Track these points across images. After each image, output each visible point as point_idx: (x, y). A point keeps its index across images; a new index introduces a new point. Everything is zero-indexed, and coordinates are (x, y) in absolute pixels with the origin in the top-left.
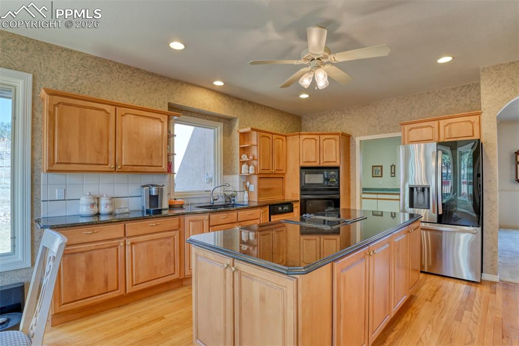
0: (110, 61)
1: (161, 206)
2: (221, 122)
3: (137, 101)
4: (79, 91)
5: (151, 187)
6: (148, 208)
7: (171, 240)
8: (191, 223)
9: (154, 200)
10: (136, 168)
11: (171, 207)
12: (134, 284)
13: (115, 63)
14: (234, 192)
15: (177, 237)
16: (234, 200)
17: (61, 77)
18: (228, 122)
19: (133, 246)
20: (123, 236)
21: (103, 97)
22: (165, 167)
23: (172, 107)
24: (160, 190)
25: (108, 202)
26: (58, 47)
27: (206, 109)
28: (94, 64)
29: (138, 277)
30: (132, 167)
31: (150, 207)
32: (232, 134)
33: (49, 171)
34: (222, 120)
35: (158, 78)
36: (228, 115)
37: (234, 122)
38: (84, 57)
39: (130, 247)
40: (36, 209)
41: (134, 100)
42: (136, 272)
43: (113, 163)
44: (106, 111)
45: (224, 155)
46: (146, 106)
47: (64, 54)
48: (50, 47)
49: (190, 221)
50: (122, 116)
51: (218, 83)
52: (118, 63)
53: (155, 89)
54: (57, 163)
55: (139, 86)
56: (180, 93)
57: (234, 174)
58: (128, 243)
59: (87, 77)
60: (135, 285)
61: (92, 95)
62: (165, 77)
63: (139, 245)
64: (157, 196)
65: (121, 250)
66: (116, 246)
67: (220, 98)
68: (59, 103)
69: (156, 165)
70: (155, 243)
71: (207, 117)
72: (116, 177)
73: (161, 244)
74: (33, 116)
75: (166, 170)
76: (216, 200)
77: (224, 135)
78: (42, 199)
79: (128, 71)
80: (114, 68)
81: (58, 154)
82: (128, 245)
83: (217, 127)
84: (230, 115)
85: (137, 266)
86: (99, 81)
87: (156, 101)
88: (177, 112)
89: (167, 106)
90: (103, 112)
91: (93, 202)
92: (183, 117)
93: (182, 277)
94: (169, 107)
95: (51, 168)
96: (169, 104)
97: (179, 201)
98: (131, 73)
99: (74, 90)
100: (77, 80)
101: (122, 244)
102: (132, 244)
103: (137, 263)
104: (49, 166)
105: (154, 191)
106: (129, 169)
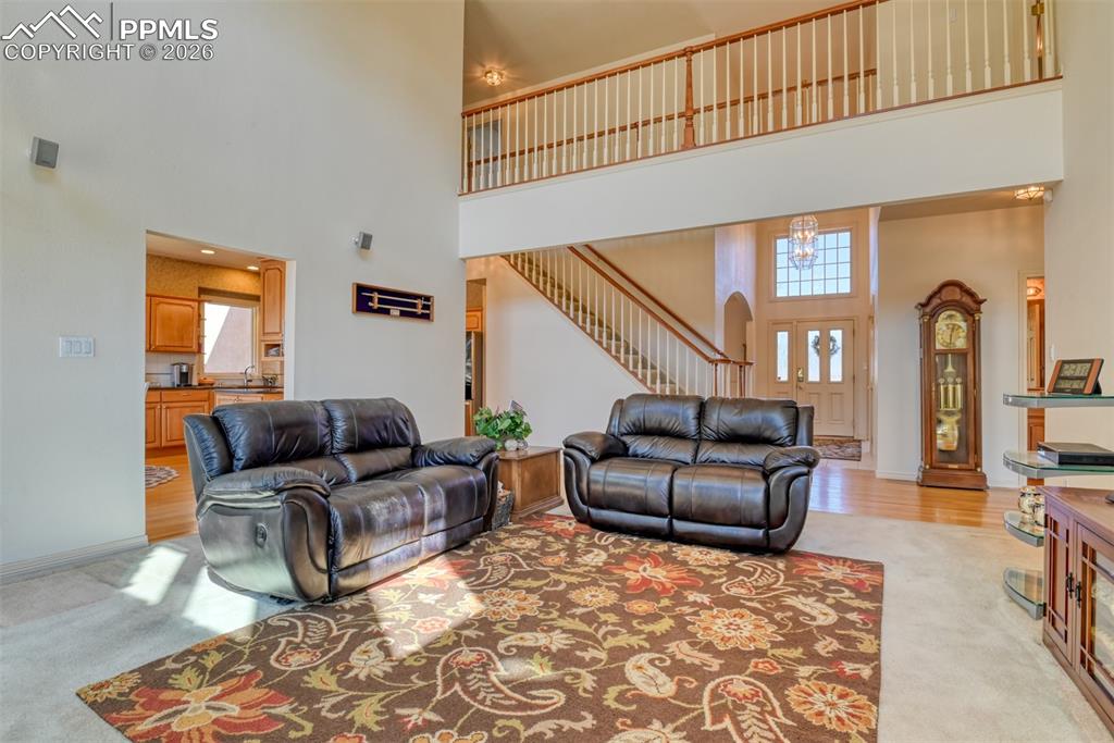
1: (192, 382)
5: (182, 365)
6: (179, 383)
9: (185, 377)
10: (168, 349)
11: (200, 385)
12: (169, 440)
19: (168, 410)
20: (159, 401)
22: (195, 348)
23: (202, 291)
24: (190, 368)
29: (171, 433)
30: (165, 347)
31: (181, 382)
35: (188, 265)
39: (165, 410)
53: (185, 275)
55: (168, 273)
56: (213, 276)
58: (164, 406)
62: (196, 263)
63: (174, 410)
64: (187, 373)
65: (158, 412)
66: (154, 408)
69: (187, 346)
75: (196, 350)
76: (251, 380)
79: (159, 260)
82: (164, 408)
85: (170, 426)
87: (186, 287)
88: (209, 293)
92: (210, 297)
94: (199, 291)
96: (200, 288)
97: (209, 380)
98: (162, 262)
101: (158, 407)
102: (167, 408)
103: (171, 423)
105: (184, 369)
106: (162, 349)
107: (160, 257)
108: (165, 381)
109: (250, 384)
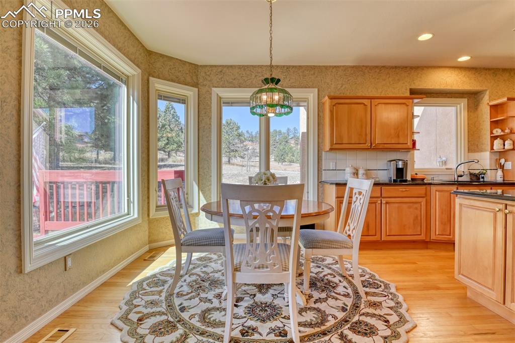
0: (363, 66)
1: (406, 177)
2: (465, 98)
3: (383, 92)
4: (343, 94)
5: (397, 161)
6: (395, 179)
7: (417, 206)
8: (437, 193)
9: (400, 172)
10: (386, 146)
11: (413, 180)
12: (388, 234)
13: (367, 67)
14: (483, 170)
15: (423, 204)
16: (483, 178)
17: (333, 86)
18: (473, 97)
19: (387, 205)
20: (380, 196)
21: (360, 94)
22: (410, 144)
23: (415, 93)
24: (405, 164)
25: (364, 172)
26: (330, 66)
27: (449, 87)
28: (352, 72)
29: (390, 230)
30: (383, 145)
31: (397, 178)
32: (479, 109)
33: (331, 149)
34: (465, 96)
35: (400, 70)
36: (474, 88)
37: (482, 96)
38: (346, 68)
39: (385, 205)
40: (320, 175)
41: (381, 92)
42: (389, 226)
43: (370, 143)
44: (364, 104)
45: (468, 132)
46: (391, 95)
47: (334, 70)
48: (326, 68)
49: (436, 191)
50: (376, 106)
51: (464, 59)
52: (369, 66)
53: (398, 80)
54: (335, 144)
55: (385, 80)
56: (421, 77)
57: (482, 151)
58: (384, 202)
59: (349, 82)
60: (389, 236)
61: (352, 95)
62: (406, 67)
63: (392, 205)
64: (402, 169)
65: (378, 206)
66: (375, 203)
67: (464, 73)
68: (336, 104)
69: (402, 142)
70: (404, 206)
71: (448, 95)
72: (368, 154)
73: (409, 207)
74: (318, 114)
75: (411, 146)
76: (461, 176)
77: (468, 111)
78: (323, 169)
79: (376, 70)
80: (366, 71)
81: (336, 138)
82: (384, 203)
83: (459, 104)
84: (478, 88)
85: (389, 221)
86: (356, 84)
87: (399, 90)
89: (409, 92)
90: (362, 105)
91: (354, 171)
93: (428, 240)
94: (410, 93)
95: (332, 147)
96: (411, 90)
97: (420, 176)
98: (378, 71)
99: (341, 93)
100: (342, 86)
101: (379, 202)
102: (386, 203)
103: (390, 218)
104: (331, 146)
105: (400, 165)
106: (381, 146)
107: (377, 67)
108: (383, 177)
109: (460, 179)
